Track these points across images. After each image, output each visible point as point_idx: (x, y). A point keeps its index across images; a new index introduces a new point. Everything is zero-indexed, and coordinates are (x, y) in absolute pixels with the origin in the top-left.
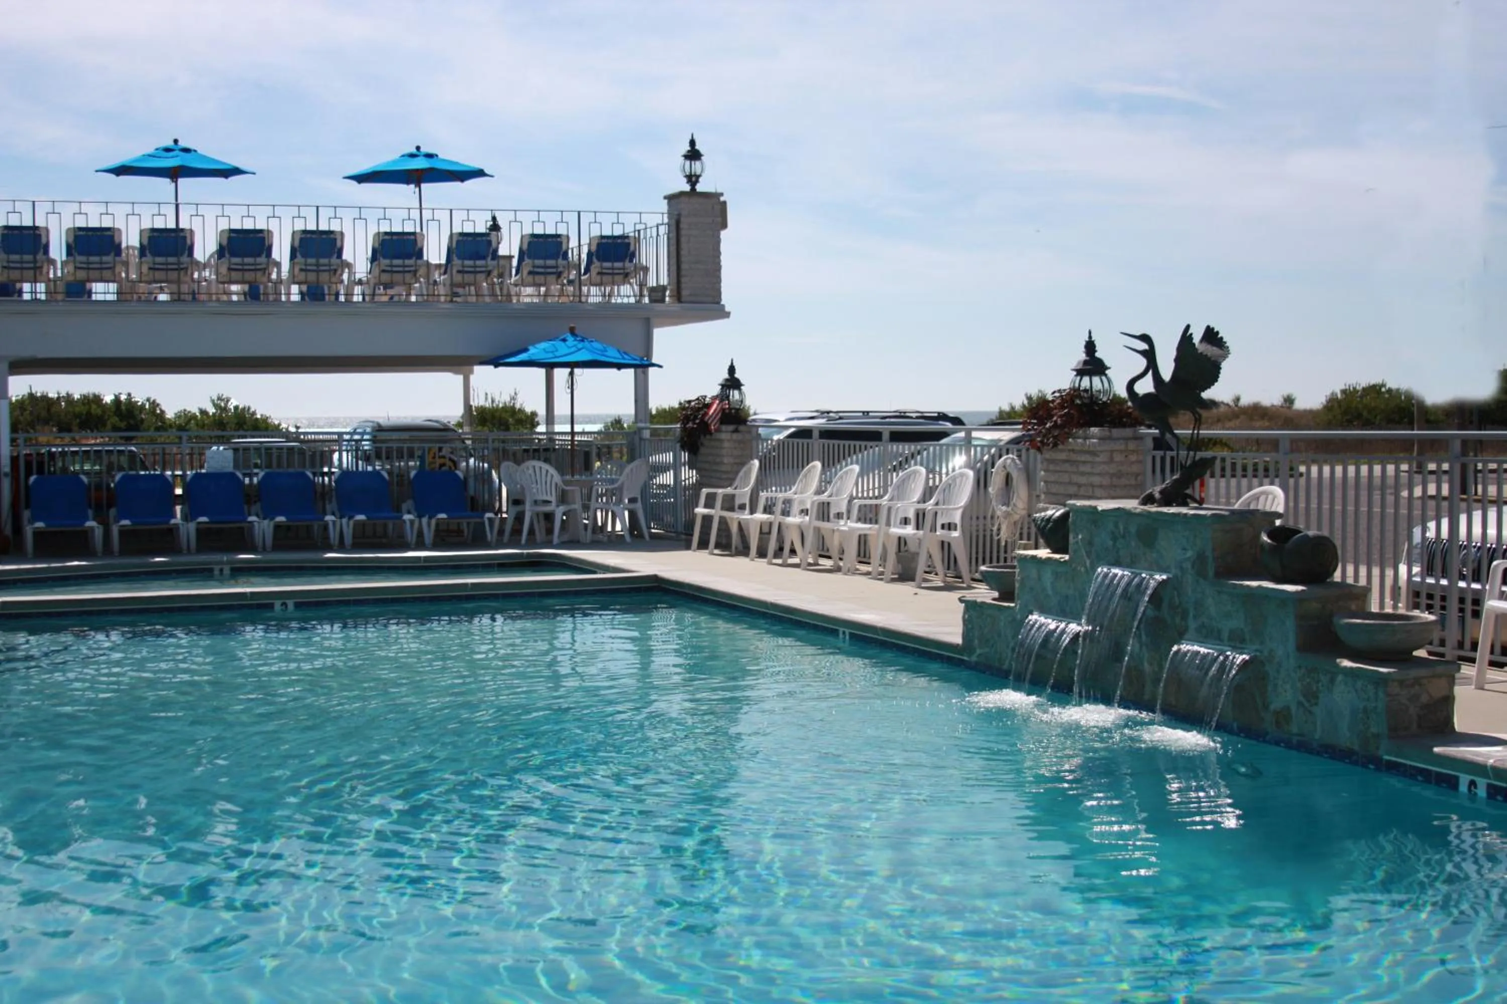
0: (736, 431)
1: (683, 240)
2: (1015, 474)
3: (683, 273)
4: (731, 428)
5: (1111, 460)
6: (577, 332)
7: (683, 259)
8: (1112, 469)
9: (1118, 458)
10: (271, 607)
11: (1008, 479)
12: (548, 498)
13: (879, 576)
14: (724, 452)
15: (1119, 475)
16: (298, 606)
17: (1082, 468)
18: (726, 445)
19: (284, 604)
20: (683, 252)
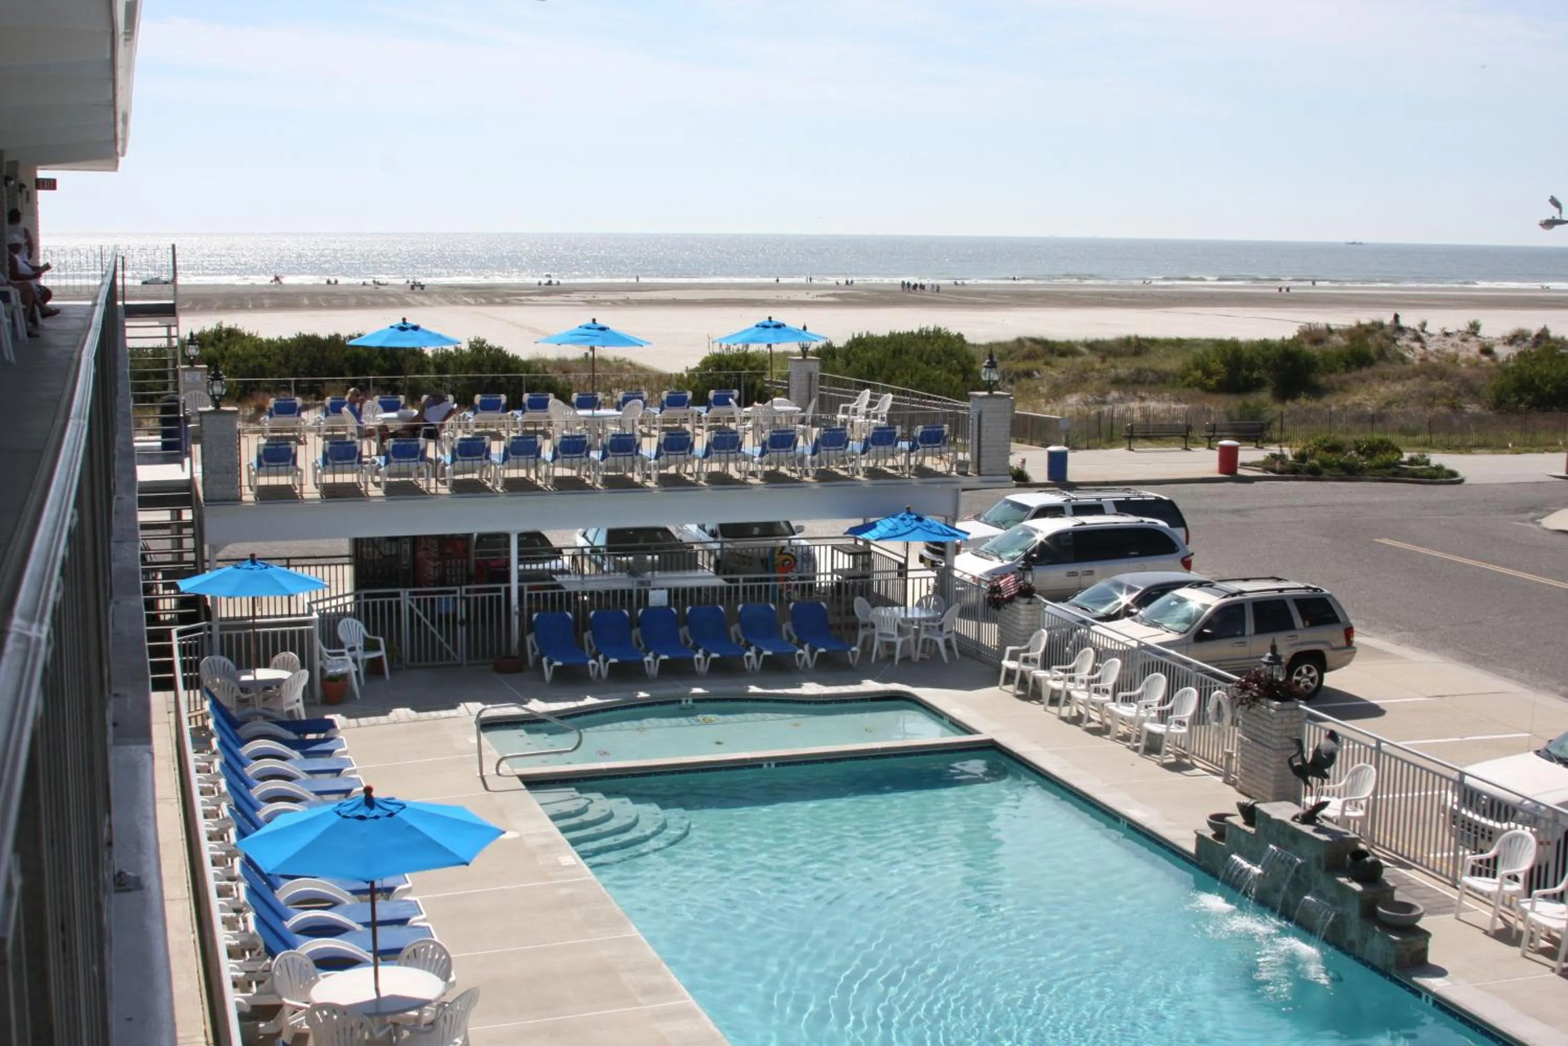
0: (1029, 603)
1: (983, 430)
2: (1223, 704)
3: (982, 454)
4: (1026, 600)
5: (1282, 722)
6: (912, 510)
7: (983, 444)
8: (1283, 727)
9: (1286, 720)
10: (761, 766)
11: (1219, 705)
12: (892, 633)
13: (1136, 749)
14: (1020, 617)
15: (1286, 730)
16: (777, 765)
17: (1265, 722)
18: (1023, 613)
19: (769, 765)
20: (983, 439)
